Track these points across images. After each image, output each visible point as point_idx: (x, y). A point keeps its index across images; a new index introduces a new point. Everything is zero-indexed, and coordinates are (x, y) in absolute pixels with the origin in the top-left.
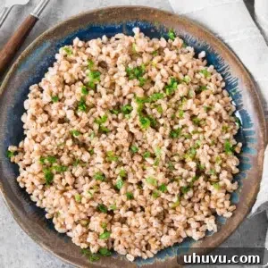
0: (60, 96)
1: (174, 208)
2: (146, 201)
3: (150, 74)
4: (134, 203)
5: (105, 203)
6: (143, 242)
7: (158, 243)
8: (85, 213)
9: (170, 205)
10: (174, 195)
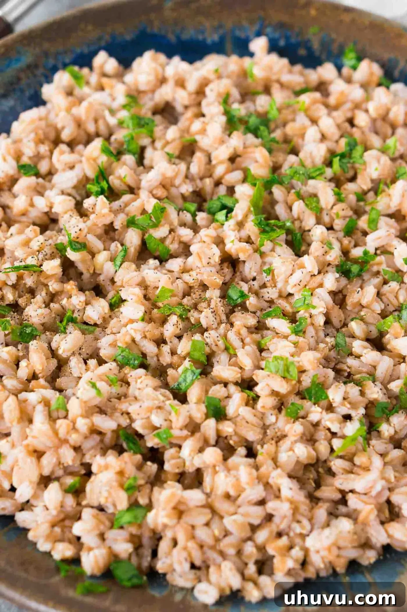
0: (43, 167)
1: (350, 458)
2: (265, 428)
3: (290, 129)
4: (227, 428)
5: (138, 426)
6: (249, 549)
7: (297, 553)
8: (77, 449)
9: (337, 443)
10: (347, 418)
